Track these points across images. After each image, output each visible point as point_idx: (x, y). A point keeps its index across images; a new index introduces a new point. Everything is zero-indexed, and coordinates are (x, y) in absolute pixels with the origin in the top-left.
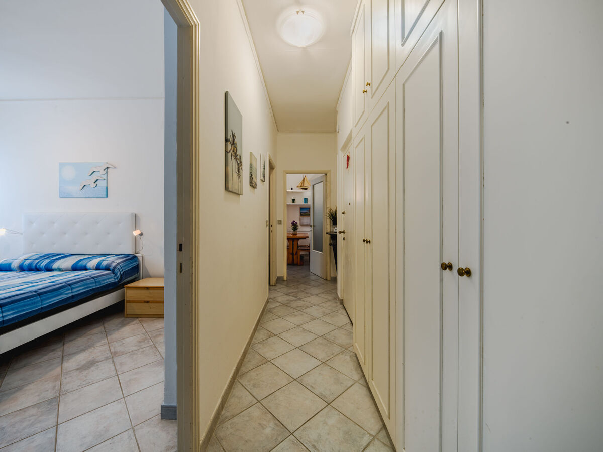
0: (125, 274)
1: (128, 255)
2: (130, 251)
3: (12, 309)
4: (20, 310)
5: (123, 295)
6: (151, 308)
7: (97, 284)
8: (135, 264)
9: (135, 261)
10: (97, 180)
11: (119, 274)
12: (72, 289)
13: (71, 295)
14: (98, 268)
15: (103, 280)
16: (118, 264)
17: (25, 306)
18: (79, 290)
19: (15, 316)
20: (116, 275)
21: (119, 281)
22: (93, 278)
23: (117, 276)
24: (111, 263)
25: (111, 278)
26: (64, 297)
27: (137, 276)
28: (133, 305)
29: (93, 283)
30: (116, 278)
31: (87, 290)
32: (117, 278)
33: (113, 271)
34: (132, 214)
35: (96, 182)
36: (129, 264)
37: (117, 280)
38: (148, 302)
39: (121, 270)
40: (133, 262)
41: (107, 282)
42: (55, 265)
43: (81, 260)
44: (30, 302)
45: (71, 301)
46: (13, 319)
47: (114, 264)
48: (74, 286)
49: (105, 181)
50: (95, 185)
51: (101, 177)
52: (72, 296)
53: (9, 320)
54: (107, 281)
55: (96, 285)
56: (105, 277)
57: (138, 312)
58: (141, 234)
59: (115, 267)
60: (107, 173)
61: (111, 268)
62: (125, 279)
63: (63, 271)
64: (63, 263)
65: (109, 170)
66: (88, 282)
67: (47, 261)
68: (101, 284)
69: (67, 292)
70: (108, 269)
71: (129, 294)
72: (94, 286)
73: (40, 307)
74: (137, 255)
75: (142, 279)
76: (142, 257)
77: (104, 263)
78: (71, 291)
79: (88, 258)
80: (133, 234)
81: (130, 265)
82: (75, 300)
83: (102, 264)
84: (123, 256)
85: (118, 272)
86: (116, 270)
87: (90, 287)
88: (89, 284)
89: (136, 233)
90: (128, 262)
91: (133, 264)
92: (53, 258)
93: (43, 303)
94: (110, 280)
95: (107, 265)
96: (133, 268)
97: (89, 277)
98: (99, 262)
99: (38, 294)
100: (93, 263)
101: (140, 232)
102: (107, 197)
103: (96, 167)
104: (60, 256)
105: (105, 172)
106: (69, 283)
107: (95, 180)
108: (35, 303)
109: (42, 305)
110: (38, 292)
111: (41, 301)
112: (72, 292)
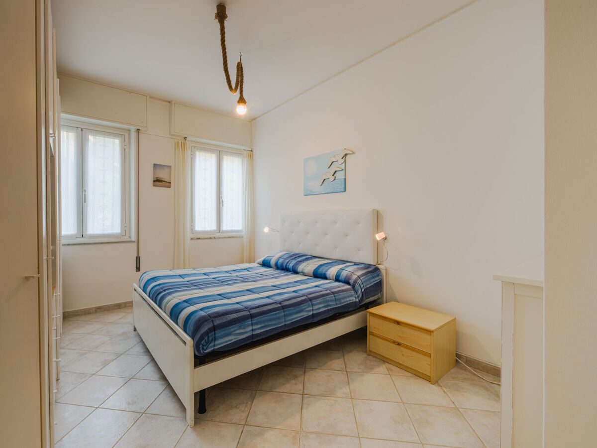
0: (367, 292)
1: (369, 266)
2: (371, 261)
3: (260, 323)
4: (266, 324)
5: (365, 320)
6: (403, 355)
7: (337, 302)
8: (377, 279)
9: (378, 276)
10: (336, 171)
11: (360, 291)
12: (313, 305)
13: (311, 313)
14: (337, 279)
15: (344, 298)
16: (359, 277)
17: (271, 320)
18: (319, 307)
19: (262, 331)
20: (357, 292)
21: (360, 302)
22: (333, 293)
23: (358, 294)
24: (351, 275)
25: (352, 296)
26: (305, 314)
27: (380, 297)
28: (378, 340)
29: (333, 300)
30: (356, 296)
31: (327, 309)
32: (358, 297)
33: (353, 287)
34: (374, 210)
35: (334, 174)
36: (370, 279)
37: (357, 300)
38: (399, 344)
39: (362, 286)
40: (375, 277)
41: (347, 301)
42: (300, 268)
43: (321, 266)
44: (275, 316)
45: (311, 321)
46: (261, 334)
47: (355, 277)
48: (314, 302)
49: (344, 171)
50: (334, 177)
51: (339, 168)
52: (313, 314)
53: (257, 335)
54: (348, 299)
55: (336, 304)
56: (345, 294)
57: (385, 353)
58: (385, 239)
59: (355, 282)
60: (345, 161)
61: (352, 282)
62: (367, 299)
63: (306, 276)
64: (305, 266)
65: (348, 157)
66: (328, 298)
67: (294, 262)
68: (341, 303)
69: (307, 309)
70: (347, 283)
71: (372, 323)
72: (334, 305)
73: (284, 324)
74: (380, 267)
75: (386, 303)
76: (386, 270)
77: (344, 274)
78: (311, 308)
79: (328, 263)
80: (376, 238)
81: (372, 281)
82: (316, 319)
83: (342, 273)
84: (363, 266)
85: (359, 289)
86: (357, 286)
87: (330, 306)
88: (328, 301)
89: (379, 237)
90: (370, 276)
91: (376, 279)
92: (299, 260)
93: (286, 320)
94: (351, 298)
95: (346, 276)
96: (375, 284)
97: (328, 292)
98: (338, 272)
99: (282, 306)
100: (332, 271)
101: (384, 236)
102: (345, 191)
103: (334, 157)
104: (304, 258)
105: (343, 160)
106: (310, 296)
107: (334, 172)
108: (279, 318)
109: (285, 321)
110: (282, 305)
111: (285, 316)
112: (313, 310)
